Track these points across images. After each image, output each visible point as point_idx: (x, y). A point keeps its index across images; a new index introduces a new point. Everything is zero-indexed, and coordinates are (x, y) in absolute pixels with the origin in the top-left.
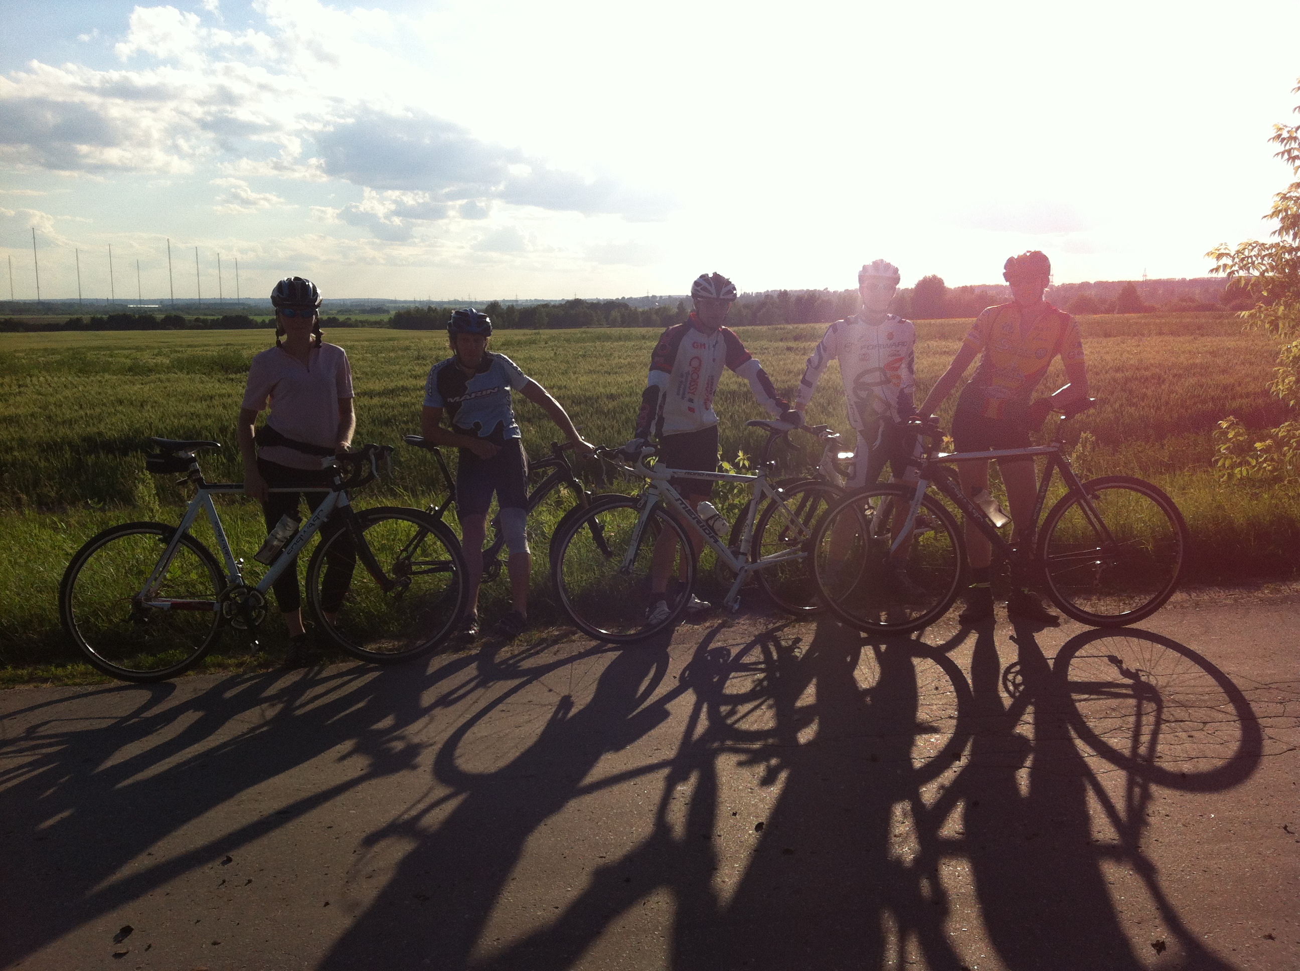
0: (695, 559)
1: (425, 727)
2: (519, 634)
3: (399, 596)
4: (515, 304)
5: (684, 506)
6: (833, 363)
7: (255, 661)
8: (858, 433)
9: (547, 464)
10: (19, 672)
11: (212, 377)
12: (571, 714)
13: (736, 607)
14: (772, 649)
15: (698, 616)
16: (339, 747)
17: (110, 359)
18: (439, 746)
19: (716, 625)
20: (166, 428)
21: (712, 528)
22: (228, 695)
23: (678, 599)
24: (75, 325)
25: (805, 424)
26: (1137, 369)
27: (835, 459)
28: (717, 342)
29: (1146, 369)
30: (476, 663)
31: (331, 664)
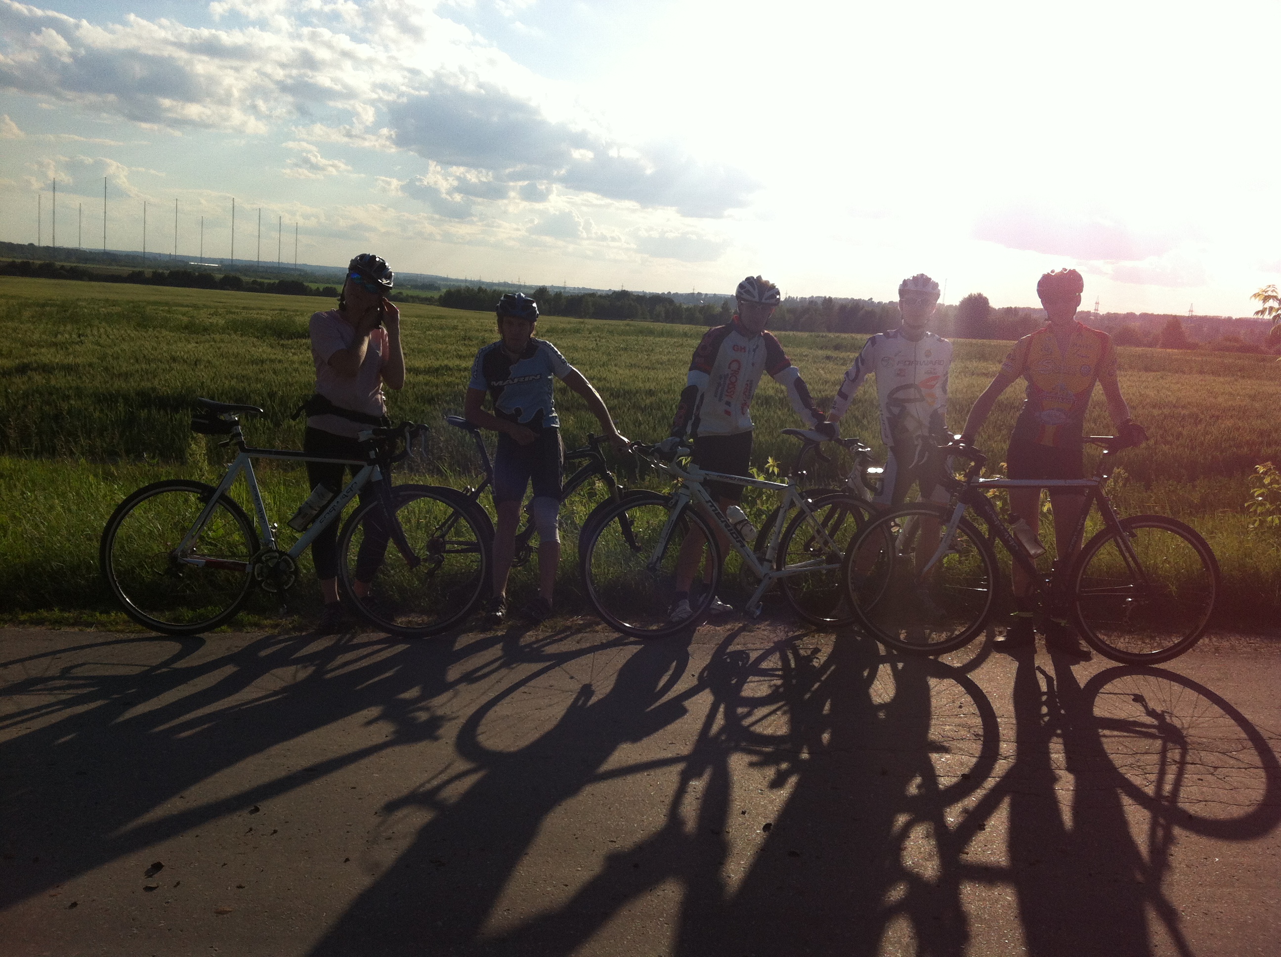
0: (721, 560)
1: (449, 701)
2: (544, 620)
3: (431, 574)
4: (562, 291)
5: (713, 508)
6: (871, 376)
7: (290, 624)
8: (889, 449)
9: (583, 455)
10: (66, 615)
11: (264, 341)
12: (590, 703)
13: (758, 613)
14: (791, 656)
15: (719, 618)
16: (365, 712)
17: (168, 316)
18: (463, 720)
19: (736, 629)
20: (217, 389)
21: (739, 533)
22: (263, 653)
23: (701, 599)
24: (136, 278)
25: (840, 437)
26: (1174, 406)
27: (864, 474)
28: (757, 346)
29: (1184, 407)
30: (501, 644)
31: (363, 632)
